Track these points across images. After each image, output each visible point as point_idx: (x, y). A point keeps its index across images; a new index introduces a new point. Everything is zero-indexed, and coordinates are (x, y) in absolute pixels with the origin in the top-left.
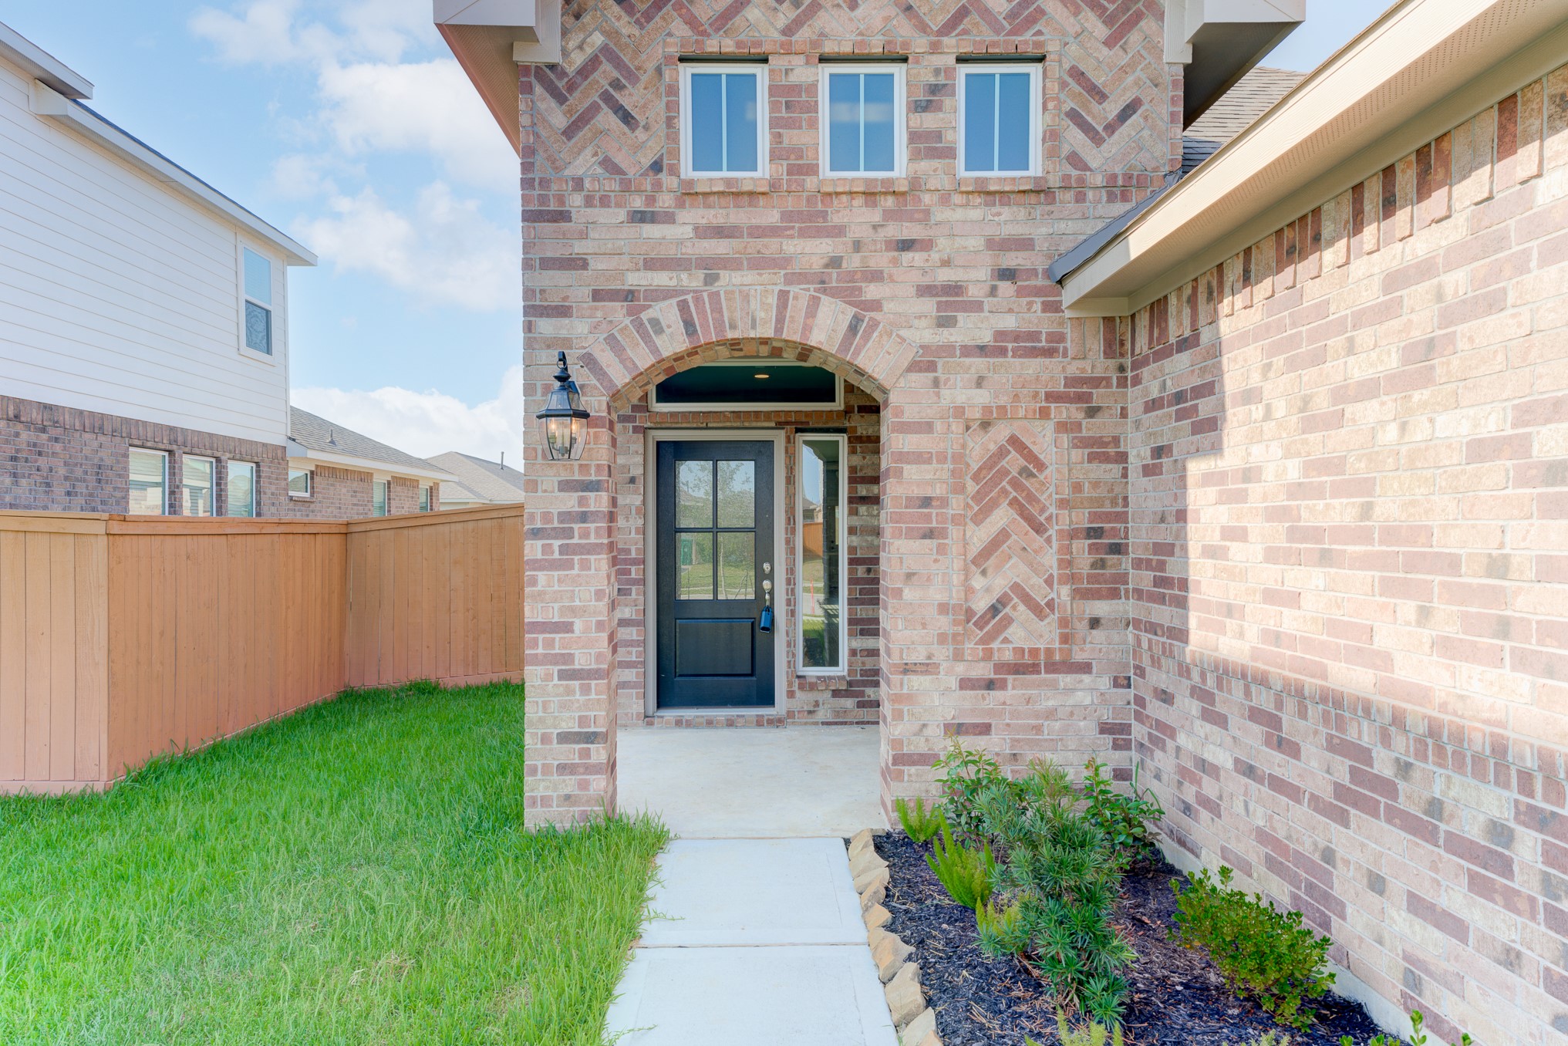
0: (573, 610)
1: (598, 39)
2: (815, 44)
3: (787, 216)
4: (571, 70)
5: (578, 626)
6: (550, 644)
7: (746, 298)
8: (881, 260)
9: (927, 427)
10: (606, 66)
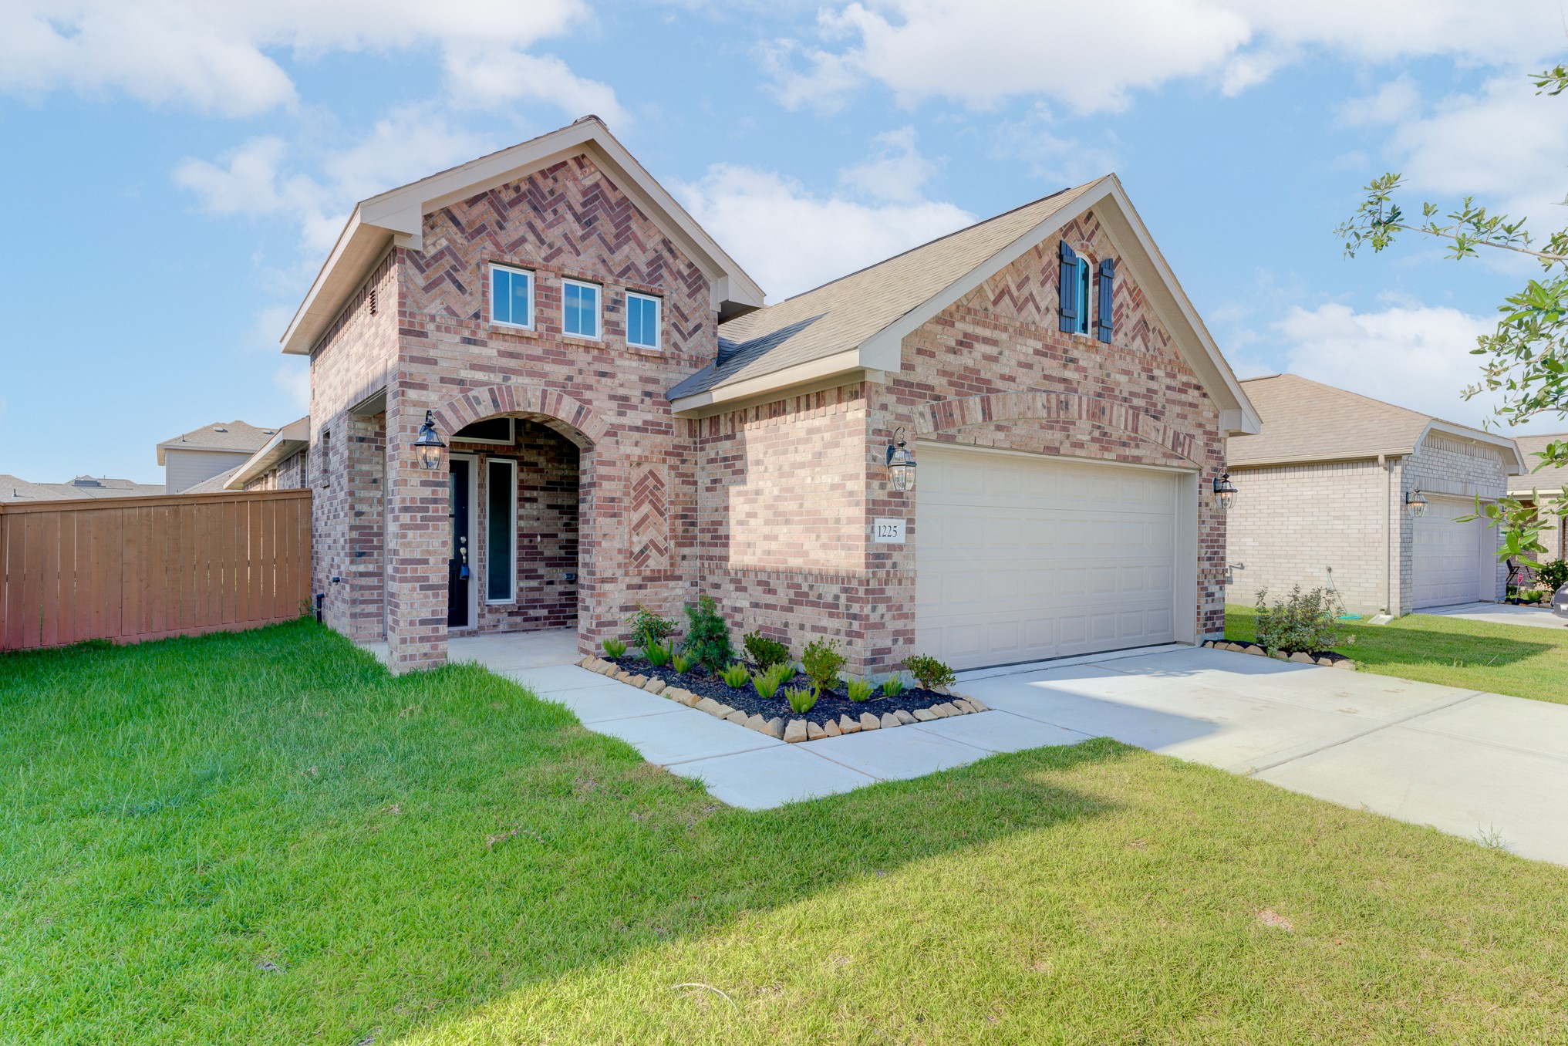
0: (428, 552)
1: (444, 243)
2: (560, 269)
3: (546, 351)
4: (428, 256)
5: (432, 560)
6: (415, 571)
7: (525, 391)
8: (592, 380)
9: (613, 464)
10: (448, 257)
